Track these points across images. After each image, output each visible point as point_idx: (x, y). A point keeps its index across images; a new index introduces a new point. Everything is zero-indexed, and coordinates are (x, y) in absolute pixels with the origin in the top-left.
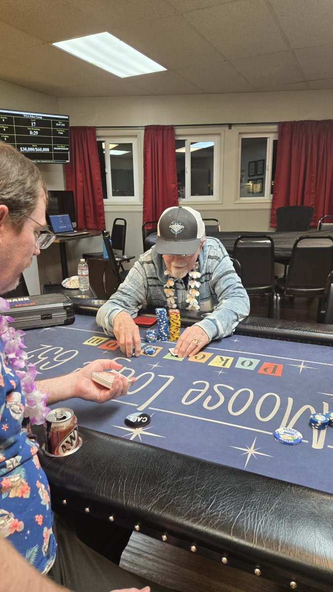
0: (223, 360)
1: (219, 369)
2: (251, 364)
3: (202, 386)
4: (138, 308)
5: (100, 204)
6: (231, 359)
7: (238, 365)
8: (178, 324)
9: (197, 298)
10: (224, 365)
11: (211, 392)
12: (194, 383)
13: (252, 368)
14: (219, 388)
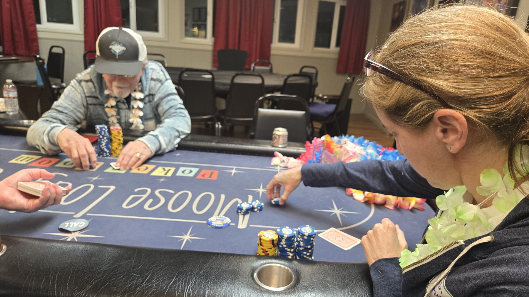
0: (164, 170)
1: (161, 177)
2: (191, 172)
3: (145, 192)
4: (77, 127)
5: (32, 29)
6: (173, 169)
7: (179, 173)
8: (120, 140)
9: (141, 118)
10: (166, 174)
11: (152, 195)
12: (136, 190)
13: (192, 175)
14: (160, 192)
